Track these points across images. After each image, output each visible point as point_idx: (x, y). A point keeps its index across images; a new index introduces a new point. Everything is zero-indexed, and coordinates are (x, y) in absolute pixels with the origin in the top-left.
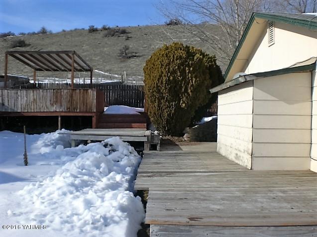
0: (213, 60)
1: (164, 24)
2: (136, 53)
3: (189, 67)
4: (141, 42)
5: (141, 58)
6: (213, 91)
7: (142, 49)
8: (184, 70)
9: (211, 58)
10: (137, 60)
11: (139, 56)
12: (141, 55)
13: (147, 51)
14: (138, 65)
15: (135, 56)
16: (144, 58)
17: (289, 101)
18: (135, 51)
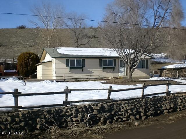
0: (37, 56)
1: (16, 28)
2: (2, 44)
3: (30, 59)
4: (4, 38)
5: (5, 47)
6: (36, 65)
7: (5, 42)
8: (29, 60)
9: (36, 55)
10: (3, 48)
11: (4, 46)
12: (5, 45)
13: (8, 43)
14: (4, 51)
15: (2, 46)
16: (7, 47)
17: (48, 67)
18: (1, 43)
